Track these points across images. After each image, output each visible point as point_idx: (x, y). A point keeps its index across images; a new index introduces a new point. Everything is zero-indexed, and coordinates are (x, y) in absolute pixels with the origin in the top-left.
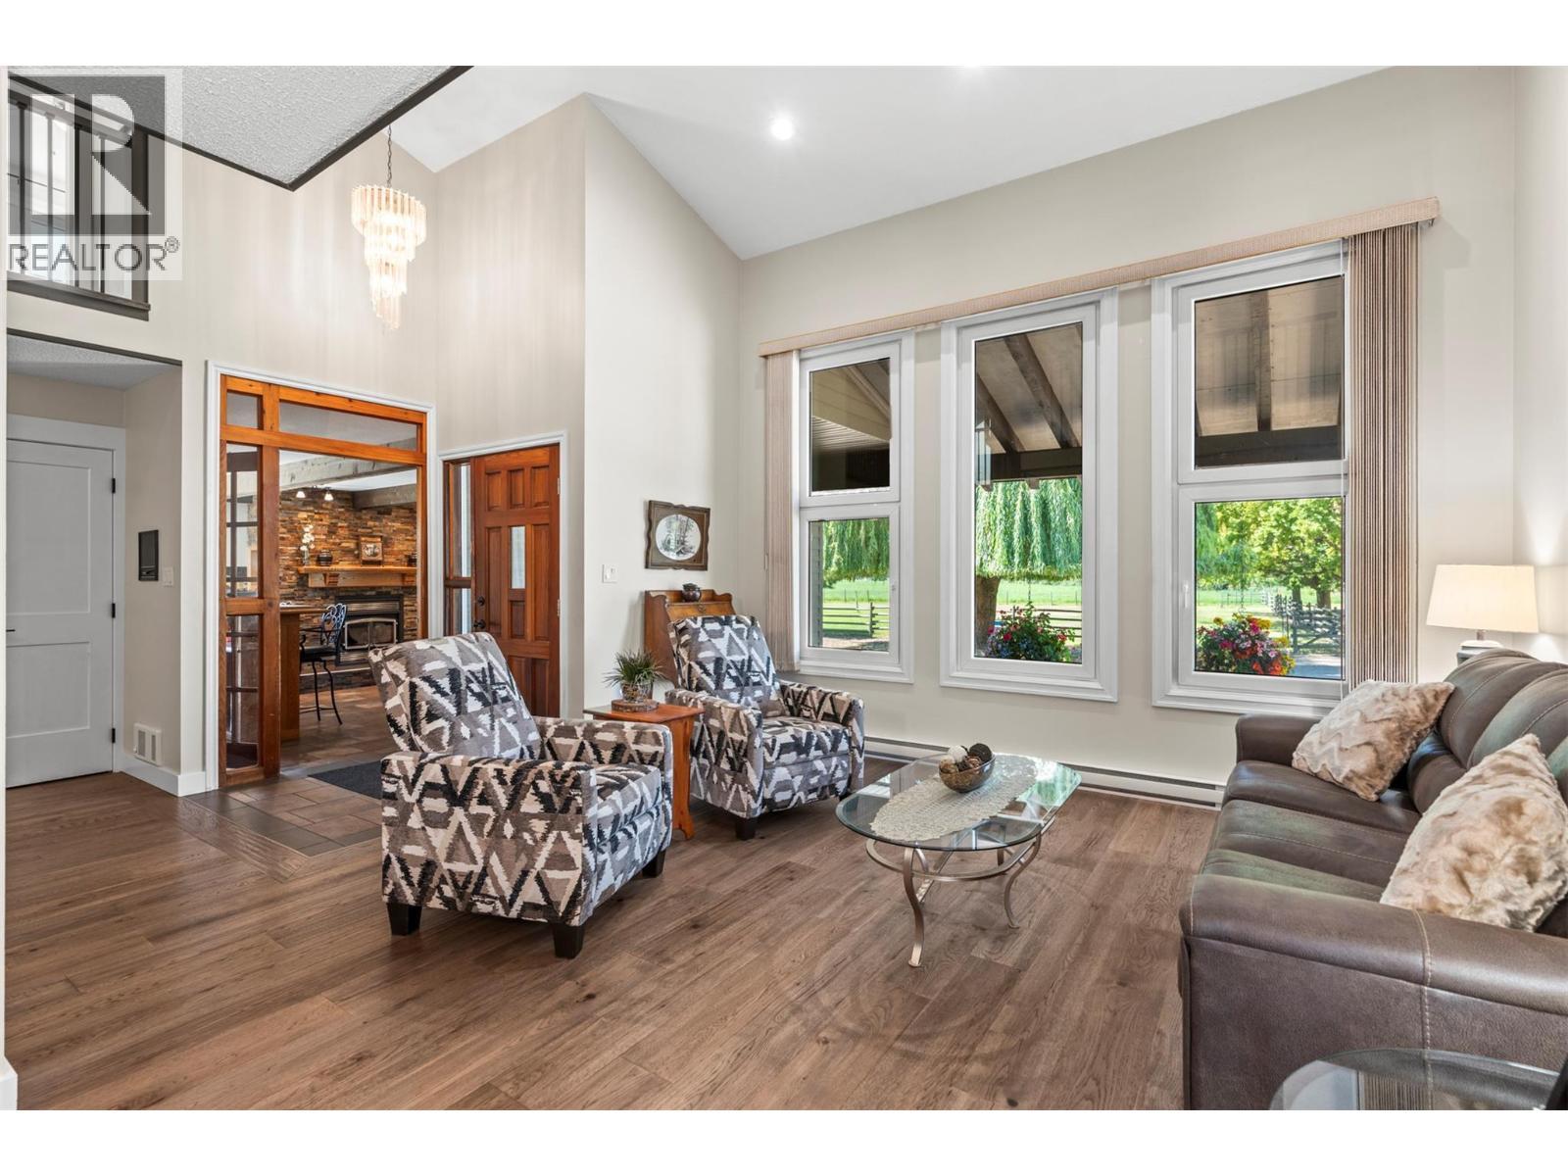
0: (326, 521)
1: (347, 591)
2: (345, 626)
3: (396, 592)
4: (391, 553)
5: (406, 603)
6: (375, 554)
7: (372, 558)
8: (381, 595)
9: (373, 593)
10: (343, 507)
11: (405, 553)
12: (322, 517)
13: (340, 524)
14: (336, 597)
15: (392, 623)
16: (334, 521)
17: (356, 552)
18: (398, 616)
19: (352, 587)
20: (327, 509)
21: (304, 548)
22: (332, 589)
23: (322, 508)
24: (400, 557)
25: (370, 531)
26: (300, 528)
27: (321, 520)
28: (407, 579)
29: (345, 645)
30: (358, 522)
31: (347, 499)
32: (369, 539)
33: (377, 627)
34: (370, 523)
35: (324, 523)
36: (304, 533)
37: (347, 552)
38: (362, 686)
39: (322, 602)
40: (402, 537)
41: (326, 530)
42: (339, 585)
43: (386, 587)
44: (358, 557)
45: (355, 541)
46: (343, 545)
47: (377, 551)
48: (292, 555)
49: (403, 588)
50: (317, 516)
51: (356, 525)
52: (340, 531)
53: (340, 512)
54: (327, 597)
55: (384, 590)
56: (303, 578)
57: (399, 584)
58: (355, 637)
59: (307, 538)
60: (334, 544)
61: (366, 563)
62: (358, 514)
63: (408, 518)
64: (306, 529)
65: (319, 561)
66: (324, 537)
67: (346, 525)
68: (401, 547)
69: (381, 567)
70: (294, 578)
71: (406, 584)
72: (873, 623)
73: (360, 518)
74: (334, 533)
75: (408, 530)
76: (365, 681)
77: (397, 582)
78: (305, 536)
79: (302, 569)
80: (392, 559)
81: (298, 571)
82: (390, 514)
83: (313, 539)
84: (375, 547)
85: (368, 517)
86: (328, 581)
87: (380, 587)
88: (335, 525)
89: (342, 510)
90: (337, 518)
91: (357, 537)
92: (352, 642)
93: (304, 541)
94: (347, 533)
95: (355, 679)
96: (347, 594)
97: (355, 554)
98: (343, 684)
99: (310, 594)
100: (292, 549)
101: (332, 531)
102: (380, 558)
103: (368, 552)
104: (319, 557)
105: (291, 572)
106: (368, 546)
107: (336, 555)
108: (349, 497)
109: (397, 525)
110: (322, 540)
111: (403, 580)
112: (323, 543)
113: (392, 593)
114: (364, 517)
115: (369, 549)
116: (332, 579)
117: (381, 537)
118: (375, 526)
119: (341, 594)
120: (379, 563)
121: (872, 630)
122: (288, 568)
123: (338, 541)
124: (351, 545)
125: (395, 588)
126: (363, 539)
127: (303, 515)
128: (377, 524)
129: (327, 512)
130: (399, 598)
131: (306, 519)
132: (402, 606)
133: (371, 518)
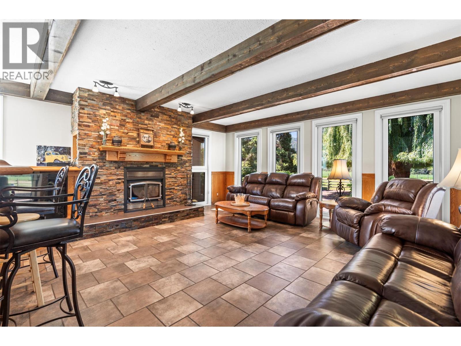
0: (119, 117)
1: (132, 164)
2: (130, 187)
3: (161, 166)
4: (158, 142)
5: (167, 172)
6: (149, 141)
7: (147, 144)
8: (153, 167)
9: (148, 166)
10: (129, 109)
11: (167, 142)
12: (116, 114)
13: (127, 121)
14: (124, 167)
15: (159, 185)
16: (124, 118)
17: (138, 139)
18: (162, 180)
19: (134, 162)
20: (118, 109)
21: (102, 133)
22: (122, 162)
23: (116, 109)
24: (163, 144)
25: (146, 126)
26: (101, 120)
27: (115, 117)
28: (167, 157)
29: (130, 199)
30: (139, 120)
31: (132, 105)
32: (145, 131)
33: (150, 187)
34: (146, 122)
35: (117, 118)
36: (103, 122)
37: (132, 139)
38: (139, 228)
39: (115, 170)
40: (165, 132)
41: (118, 123)
42: (126, 160)
43: (155, 162)
44: (138, 142)
45: (137, 132)
46: (130, 134)
47: (150, 139)
48: (95, 138)
49: (165, 163)
50: (112, 114)
51: (138, 123)
52: (128, 125)
53: (128, 113)
54: (119, 167)
55: (154, 164)
56: (103, 153)
57: (163, 161)
58: (136, 194)
59: (105, 126)
60: (123, 133)
61: (143, 146)
62: (139, 115)
63: (168, 121)
64: (104, 121)
65: (113, 142)
66: (117, 128)
67: (131, 121)
68: (164, 138)
69: (153, 149)
70: (96, 154)
71: (167, 161)
72: (329, 185)
73: (140, 118)
74: (124, 126)
75: (168, 128)
76: (141, 225)
77: (161, 159)
78: (103, 125)
79: (101, 147)
80: (159, 145)
81: (99, 149)
82: (158, 117)
83: (108, 127)
84: (149, 137)
85: (145, 118)
86: (119, 156)
87: (152, 162)
88: (124, 120)
89: (129, 111)
90: (126, 116)
91: (138, 130)
92: (134, 196)
93: (102, 128)
94: (132, 126)
95: (135, 224)
96: (132, 166)
97: (137, 140)
98: (126, 228)
99: (107, 165)
100: (95, 134)
101: (122, 125)
102: (151, 144)
103: (145, 140)
104: (113, 140)
105: (95, 150)
106: (145, 135)
107: (124, 140)
108: (133, 103)
109: (162, 125)
110: (116, 130)
111: (165, 158)
112: (117, 132)
113: (159, 166)
114: (142, 117)
115: (145, 137)
116: (122, 156)
117: (153, 131)
118: (149, 124)
119: (128, 166)
120: (151, 147)
121: (329, 187)
122: (92, 147)
123: (126, 131)
124: (135, 134)
125: (161, 163)
126: (142, 131)
127: (103, 112)
128: (150, 122)
129: (119, 111)
130: (163, 170)
131: (104, 115)
132: (164, 174)
133: (147, 118)
